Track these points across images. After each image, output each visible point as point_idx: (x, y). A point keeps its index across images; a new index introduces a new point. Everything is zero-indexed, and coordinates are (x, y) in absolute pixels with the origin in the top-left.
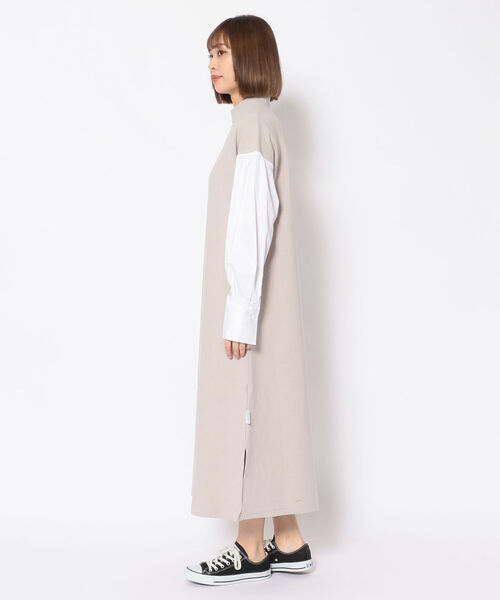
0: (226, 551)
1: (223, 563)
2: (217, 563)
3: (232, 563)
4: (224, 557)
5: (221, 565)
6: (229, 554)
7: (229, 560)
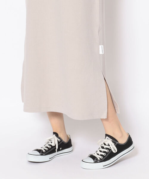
0: (102, 143)
1: (104, 152)
2: (100, 153)
3: (110, 150)
4: (103, 148)
5: (103, 154)
6: (105, 144)
7: (107, 149)
